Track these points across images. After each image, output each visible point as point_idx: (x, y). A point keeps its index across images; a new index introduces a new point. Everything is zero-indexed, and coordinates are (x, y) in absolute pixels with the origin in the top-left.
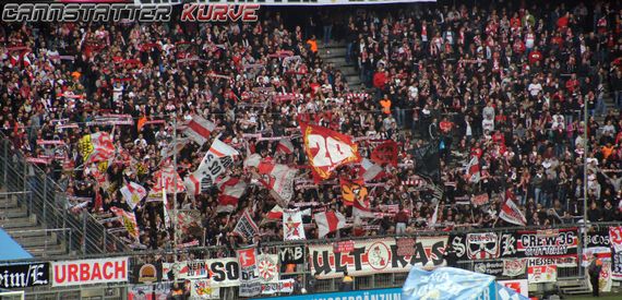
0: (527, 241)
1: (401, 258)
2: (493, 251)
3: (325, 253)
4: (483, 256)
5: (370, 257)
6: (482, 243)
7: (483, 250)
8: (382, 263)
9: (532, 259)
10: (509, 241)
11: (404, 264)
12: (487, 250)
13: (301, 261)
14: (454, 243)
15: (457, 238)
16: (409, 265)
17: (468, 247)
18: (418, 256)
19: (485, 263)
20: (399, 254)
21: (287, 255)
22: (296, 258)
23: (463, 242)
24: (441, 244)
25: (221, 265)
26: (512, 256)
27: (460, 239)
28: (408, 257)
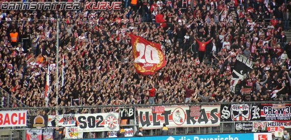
0: (267, 110)
1: (192, 118)
2: (247, 116)
3: (147, 113)
4: (241, 119)
5: (174, 117)
6: (240, 111)
7: (241, 115)
8: (181, 121)
9: (270, 122)
10: (256, 109)
11: (194, 122)
12: (243, 115)
13: (132, 117)
14: (223, 110)
15: (225, 107)
16: (197, 122)
17: (232, 113)
18: (202, 118)
19: (242, 123)
20: (191, 115)
21: (124, 113)
22: (130, 115)
23: (229, 109)
24: (216, 110)
25: (84, 118)
26: (258, 119)
27: (227, 108)
28: (197, 117)
